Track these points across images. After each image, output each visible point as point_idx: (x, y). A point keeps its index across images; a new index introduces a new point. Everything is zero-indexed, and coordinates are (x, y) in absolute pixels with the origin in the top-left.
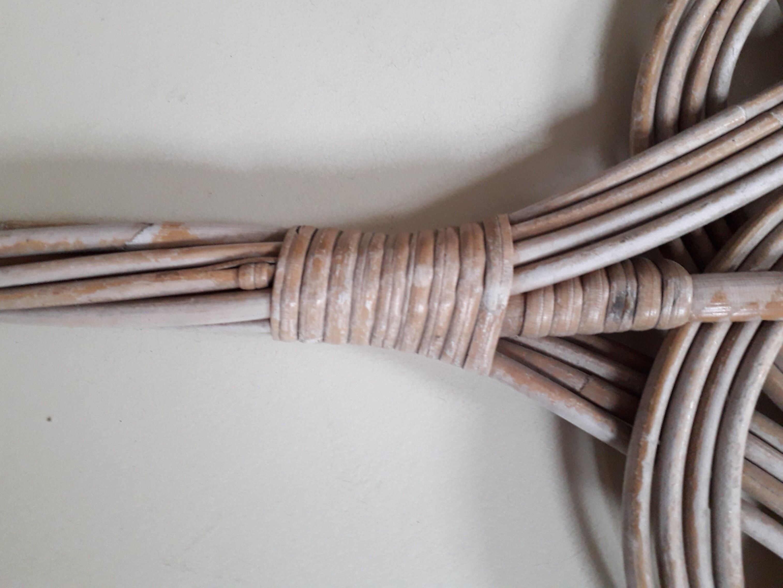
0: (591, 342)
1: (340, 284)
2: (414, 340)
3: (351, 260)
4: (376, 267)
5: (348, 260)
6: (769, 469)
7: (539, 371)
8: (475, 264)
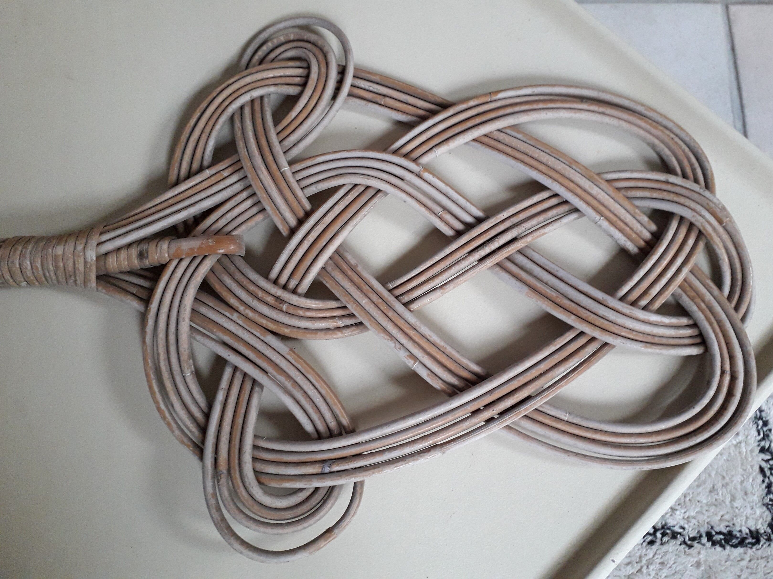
0: (139, 272)
1: (24, 257)
2: (63, 279)
3: (30, 248)
4: (40, 249)
5: (29, 247)
6: (208, 316)
7: (116, 286)
8: (81, 243)
